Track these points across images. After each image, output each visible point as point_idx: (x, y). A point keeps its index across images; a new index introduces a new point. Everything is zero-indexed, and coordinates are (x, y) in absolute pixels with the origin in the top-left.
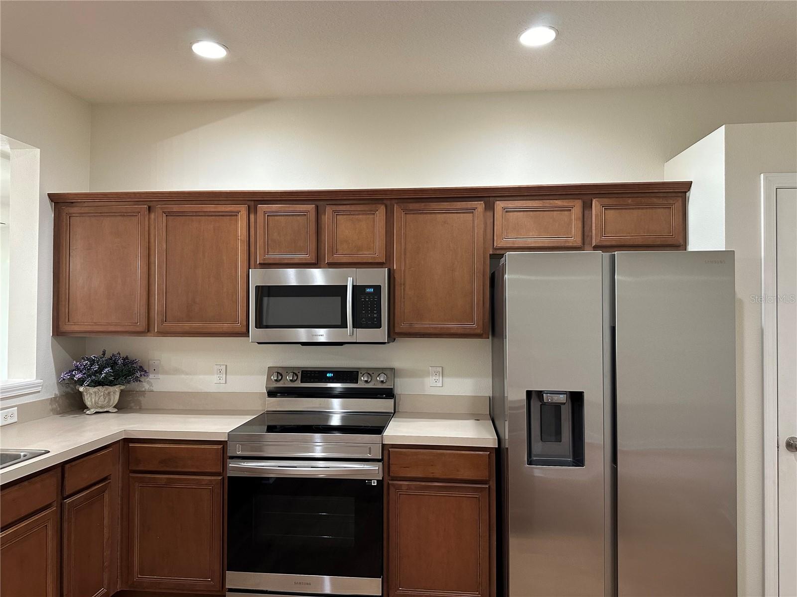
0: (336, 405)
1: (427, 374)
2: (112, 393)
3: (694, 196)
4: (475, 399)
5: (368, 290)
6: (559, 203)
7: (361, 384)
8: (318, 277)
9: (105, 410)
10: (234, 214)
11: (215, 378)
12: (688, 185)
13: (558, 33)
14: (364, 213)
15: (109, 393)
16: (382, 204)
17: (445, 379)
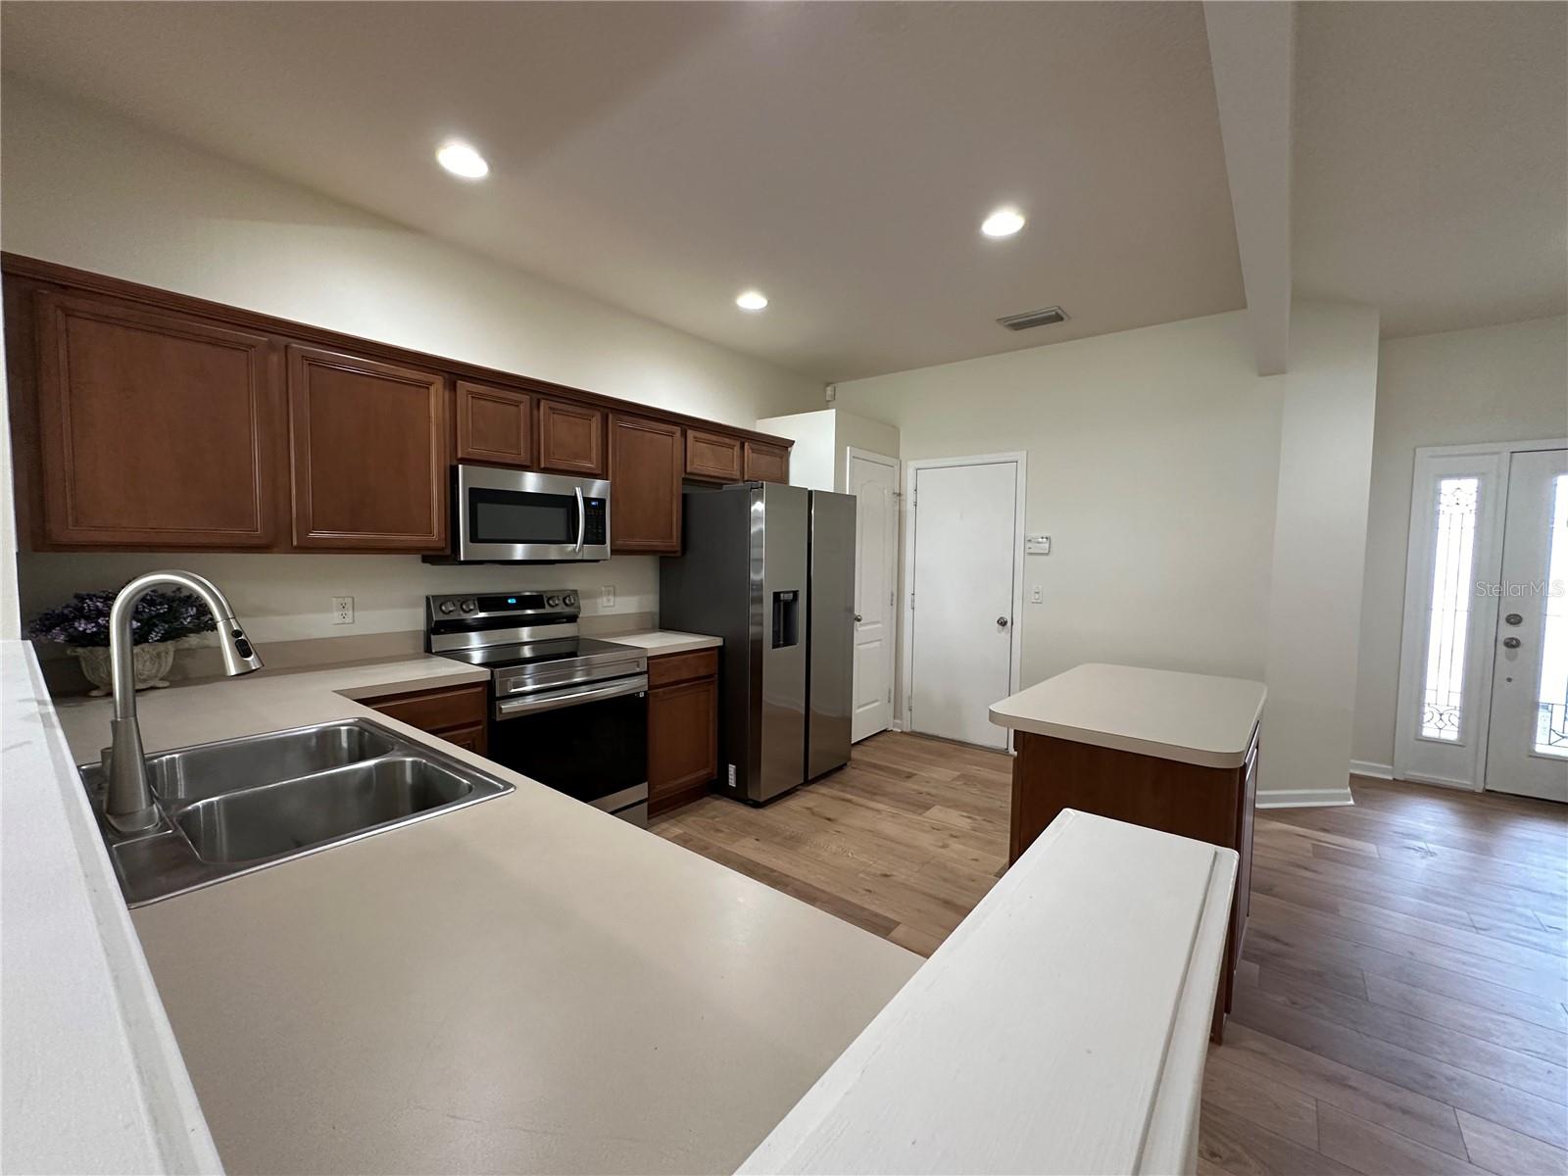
0: (525, 633)
1: (600, 594)
2: (163, 654)
3: (794, 451)
4: (641, 615)
5: (593, 503)
6: (727, 440)
7: (547, 610)
8: (531, 482)
9: (149, 685)
10: (427, 386)
11: (336, 616)
12: (792, 443)
13: (769, 302)
14: (581, 416)
15: (159, 655)
16: (599, 410)
17: (618, 599)
